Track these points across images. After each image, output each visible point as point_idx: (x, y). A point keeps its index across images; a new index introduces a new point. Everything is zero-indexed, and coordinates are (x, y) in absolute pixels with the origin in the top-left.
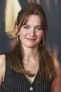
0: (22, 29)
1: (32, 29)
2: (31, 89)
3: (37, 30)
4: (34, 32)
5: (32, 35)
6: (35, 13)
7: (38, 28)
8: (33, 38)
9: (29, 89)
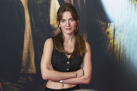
0: (61, 23)
1: (67, 21)
2: (68, 63)
3: (70, 21)
4: (69, 24)
5: (68, 25)
6: (66, 10)
7: (71, 20)
8: (69, 28)
9: (66, 62)
